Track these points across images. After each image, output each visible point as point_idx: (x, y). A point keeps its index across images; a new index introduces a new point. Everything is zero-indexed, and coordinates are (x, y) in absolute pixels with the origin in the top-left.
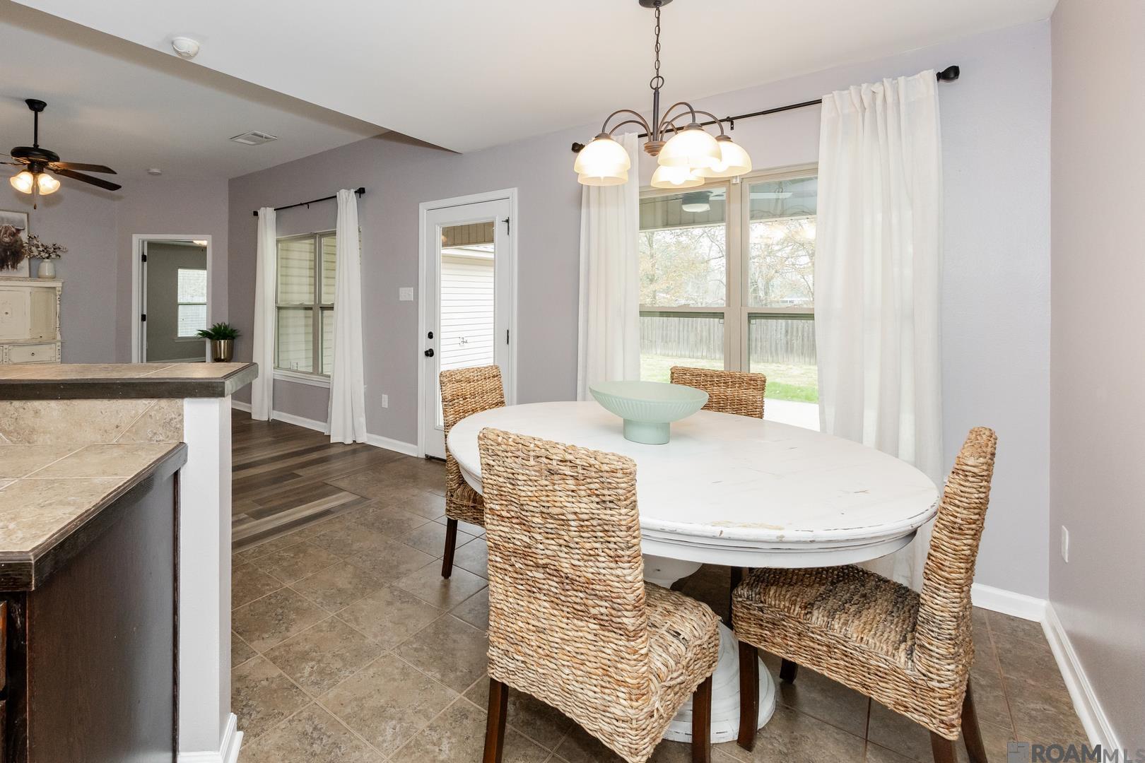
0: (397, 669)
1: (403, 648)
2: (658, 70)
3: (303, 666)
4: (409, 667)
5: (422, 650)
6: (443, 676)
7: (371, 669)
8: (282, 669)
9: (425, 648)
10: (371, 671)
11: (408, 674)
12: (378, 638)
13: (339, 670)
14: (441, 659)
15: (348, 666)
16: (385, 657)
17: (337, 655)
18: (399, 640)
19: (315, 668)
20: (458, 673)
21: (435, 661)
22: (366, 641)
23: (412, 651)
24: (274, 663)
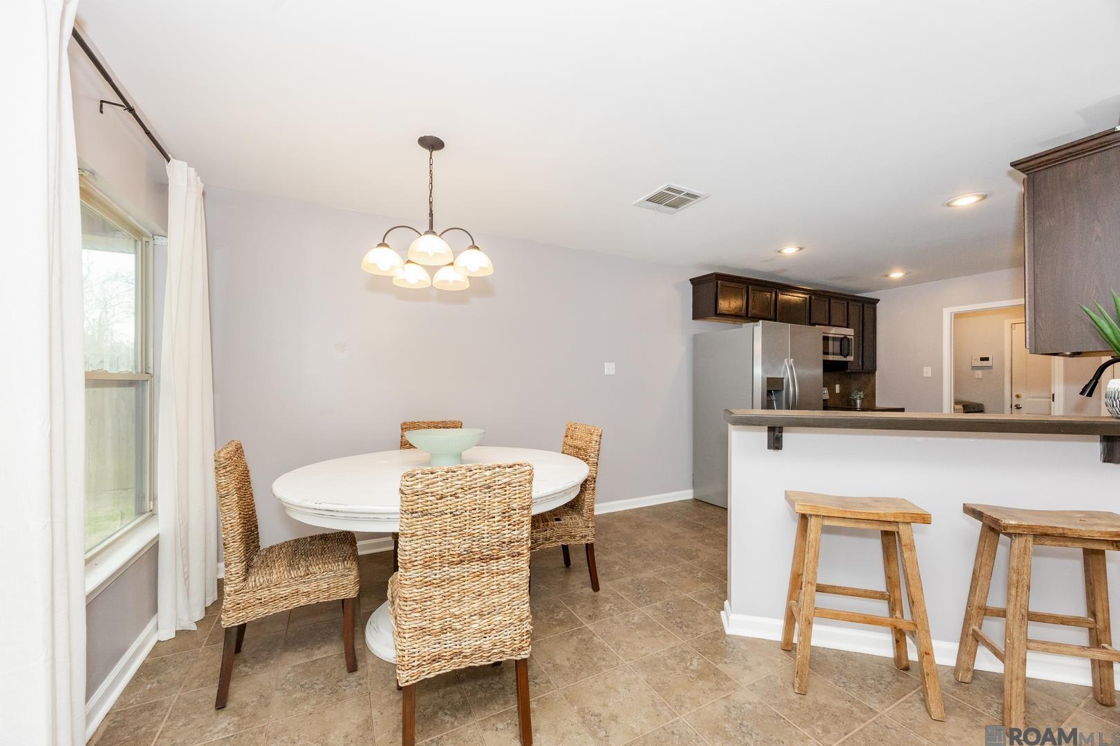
0: (623, 649)
1: (614, 663)
2: (430, 196)
3: (700, 667)
4: (614, 649)
5: (599, 659)
6: (592, 638)
7: (643, 653)
8: (717, 669)
9: (596, 659)
10: (643, 651)
11: (616, 644)
12: (634, 677)
13: (669, 658)
14: (587, 649)
15: (662, 659)
16: (631, 660)
17: (671, 670)
18: (616, 671)
19: (689, 663)
20: (580, 637)
21: (593, 648)
22: (646, 676)
23: (607, 659)
24: (726, 676)
